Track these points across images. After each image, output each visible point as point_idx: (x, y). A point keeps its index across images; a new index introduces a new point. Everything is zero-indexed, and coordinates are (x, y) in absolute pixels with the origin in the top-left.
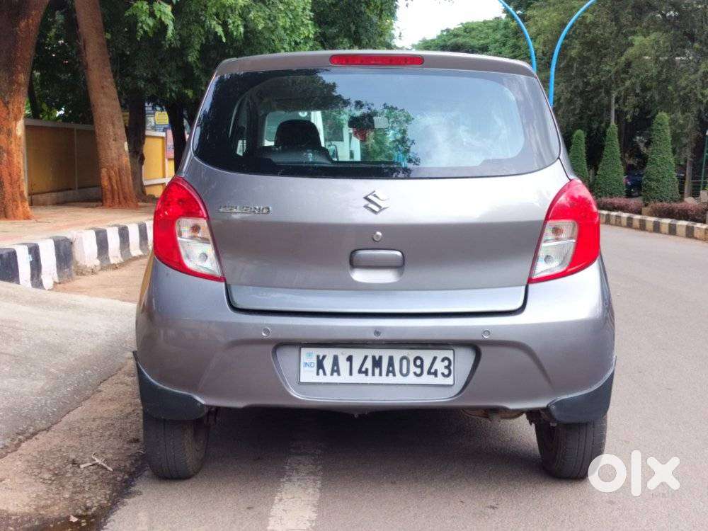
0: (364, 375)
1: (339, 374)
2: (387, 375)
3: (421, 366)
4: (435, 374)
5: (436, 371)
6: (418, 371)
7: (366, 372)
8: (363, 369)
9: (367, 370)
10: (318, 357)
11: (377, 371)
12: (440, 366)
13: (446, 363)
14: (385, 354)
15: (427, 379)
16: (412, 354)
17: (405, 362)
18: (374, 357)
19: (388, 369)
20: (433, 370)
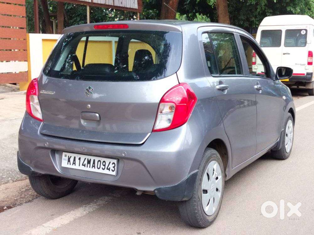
0: (84, 166)
1: (75, 165)
2: (92, 168)
3: (105, 165)
4: (109, 169)
5: (110, 168)
6: (103, 167)
7: (85, 165)
8: (84, 164)
9: (85, 164)
10: (69, 156)
11: (89, 165)
12: (111, 166)
13: (114, 165)
14: (92, 158)
15: (106, 171)
16: (102, 159)
17: (99, 162)
18: (88, 159)
19: (93, 165)
20: (109, 168)
